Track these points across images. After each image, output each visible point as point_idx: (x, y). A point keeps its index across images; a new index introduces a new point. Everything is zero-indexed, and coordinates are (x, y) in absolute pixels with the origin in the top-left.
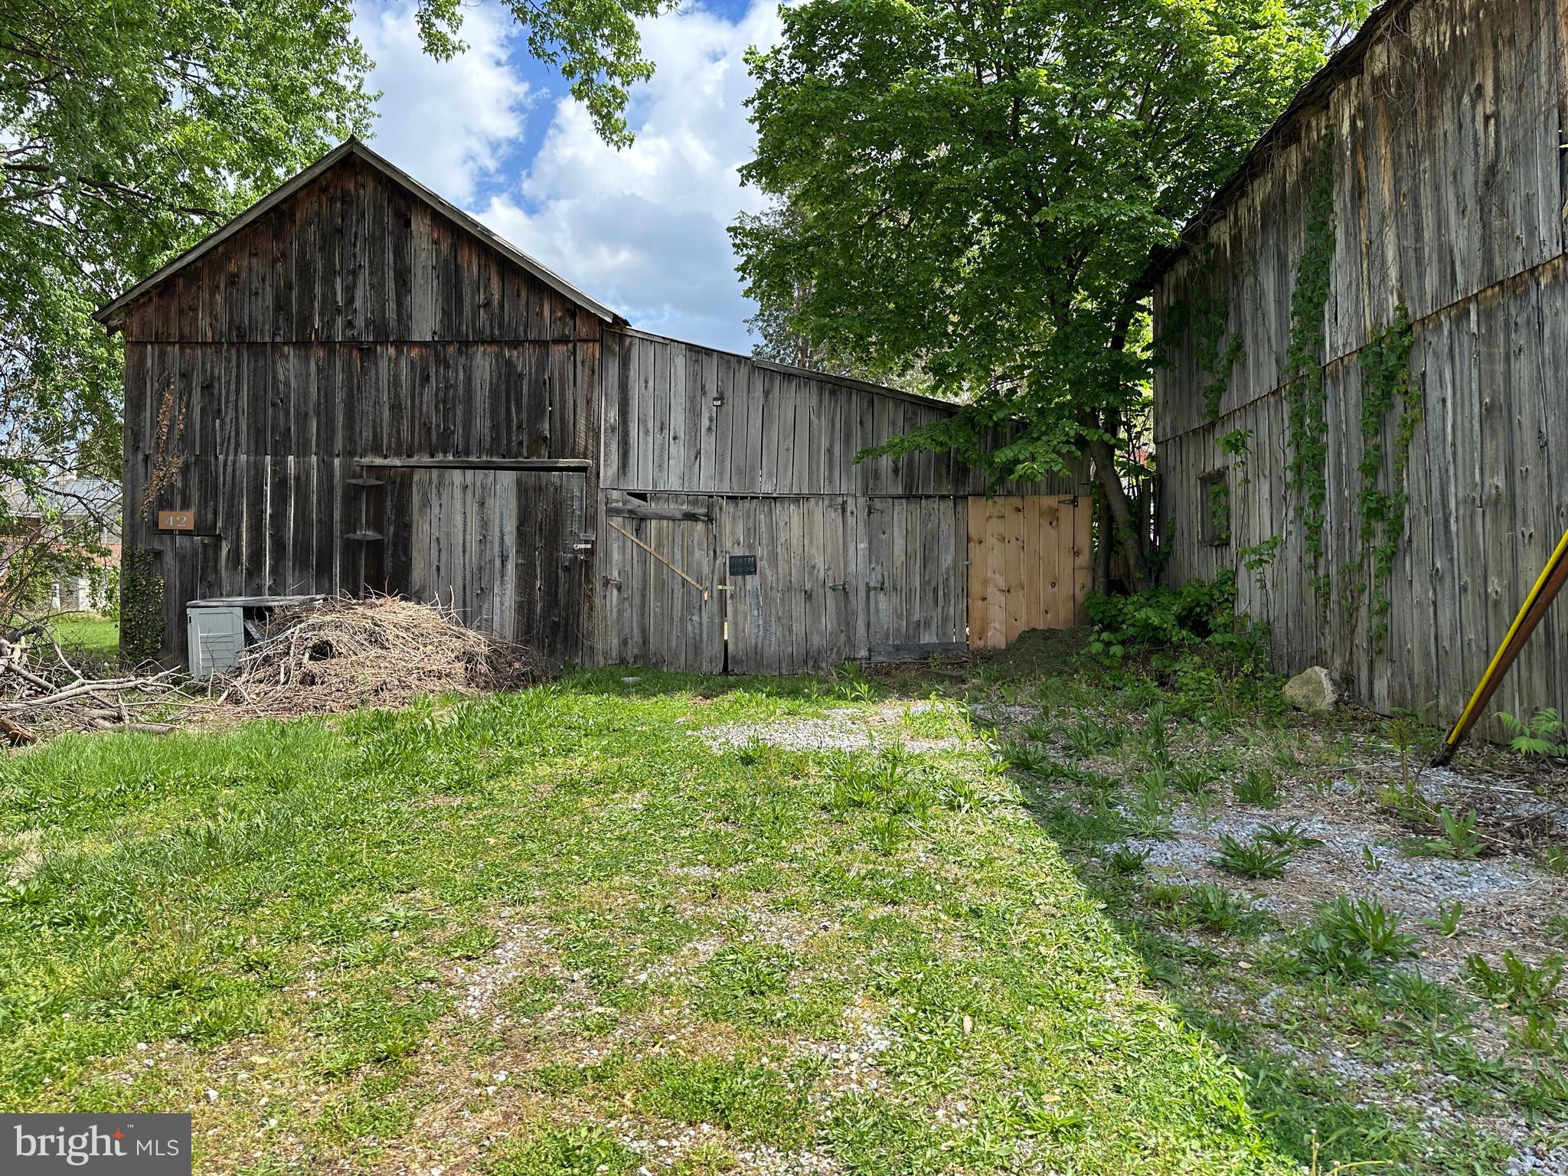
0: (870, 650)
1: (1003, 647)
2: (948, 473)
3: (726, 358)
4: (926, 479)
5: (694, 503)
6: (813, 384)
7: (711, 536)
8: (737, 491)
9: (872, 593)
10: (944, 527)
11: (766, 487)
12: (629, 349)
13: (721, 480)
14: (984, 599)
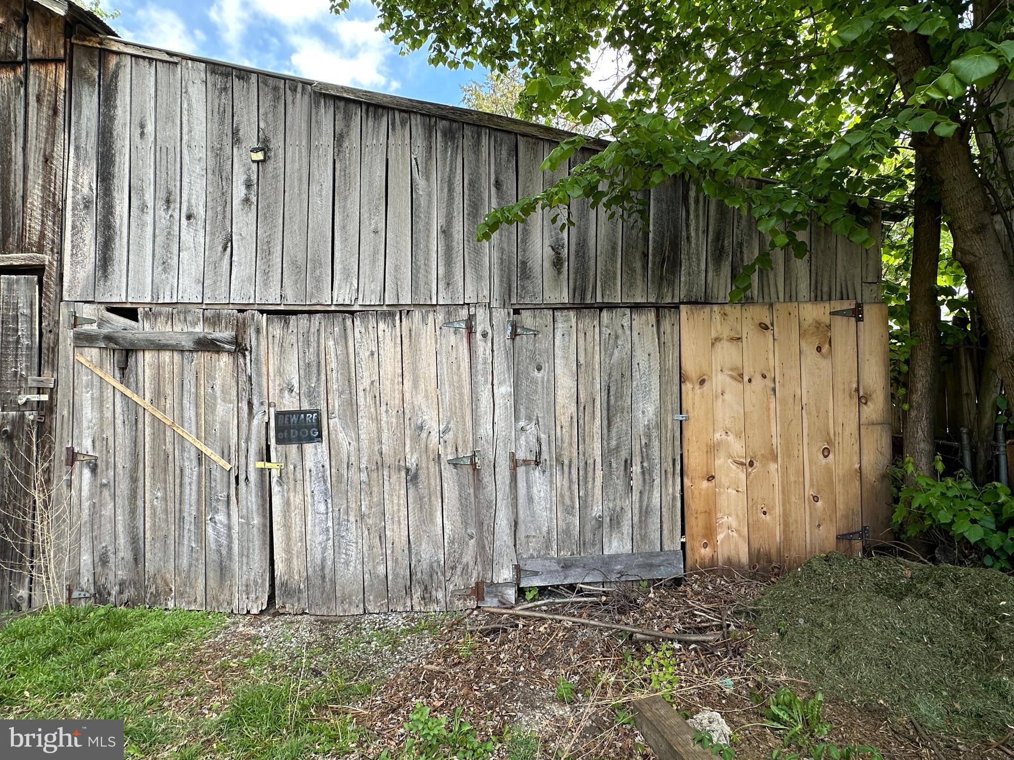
0: (518, 569)
1: (744, 558)
2: (645, 267)
3: (271, 81)
4: (609, 277)
5: (214, 321)
6: (416, 121)
7: (243, 378)
8: (292, 300)
9: (521, 471)
10: (640, 357)
11: (343, 296)
12: (116, 74)
13: (266, 284)
14: (711, 478)
